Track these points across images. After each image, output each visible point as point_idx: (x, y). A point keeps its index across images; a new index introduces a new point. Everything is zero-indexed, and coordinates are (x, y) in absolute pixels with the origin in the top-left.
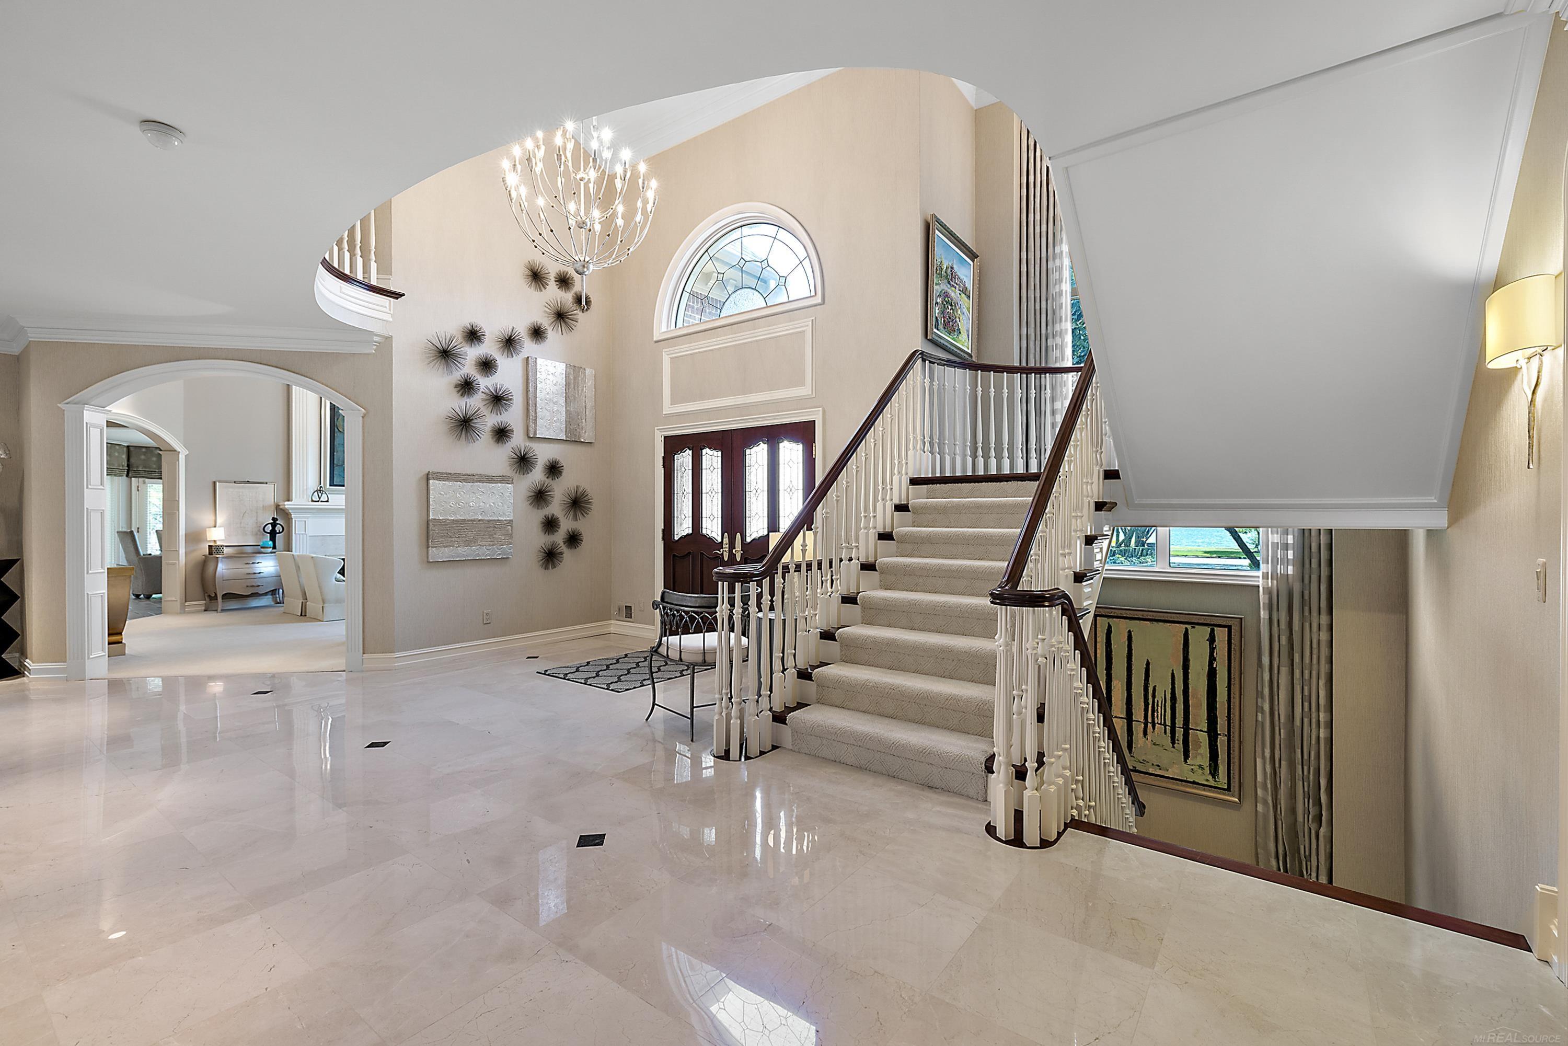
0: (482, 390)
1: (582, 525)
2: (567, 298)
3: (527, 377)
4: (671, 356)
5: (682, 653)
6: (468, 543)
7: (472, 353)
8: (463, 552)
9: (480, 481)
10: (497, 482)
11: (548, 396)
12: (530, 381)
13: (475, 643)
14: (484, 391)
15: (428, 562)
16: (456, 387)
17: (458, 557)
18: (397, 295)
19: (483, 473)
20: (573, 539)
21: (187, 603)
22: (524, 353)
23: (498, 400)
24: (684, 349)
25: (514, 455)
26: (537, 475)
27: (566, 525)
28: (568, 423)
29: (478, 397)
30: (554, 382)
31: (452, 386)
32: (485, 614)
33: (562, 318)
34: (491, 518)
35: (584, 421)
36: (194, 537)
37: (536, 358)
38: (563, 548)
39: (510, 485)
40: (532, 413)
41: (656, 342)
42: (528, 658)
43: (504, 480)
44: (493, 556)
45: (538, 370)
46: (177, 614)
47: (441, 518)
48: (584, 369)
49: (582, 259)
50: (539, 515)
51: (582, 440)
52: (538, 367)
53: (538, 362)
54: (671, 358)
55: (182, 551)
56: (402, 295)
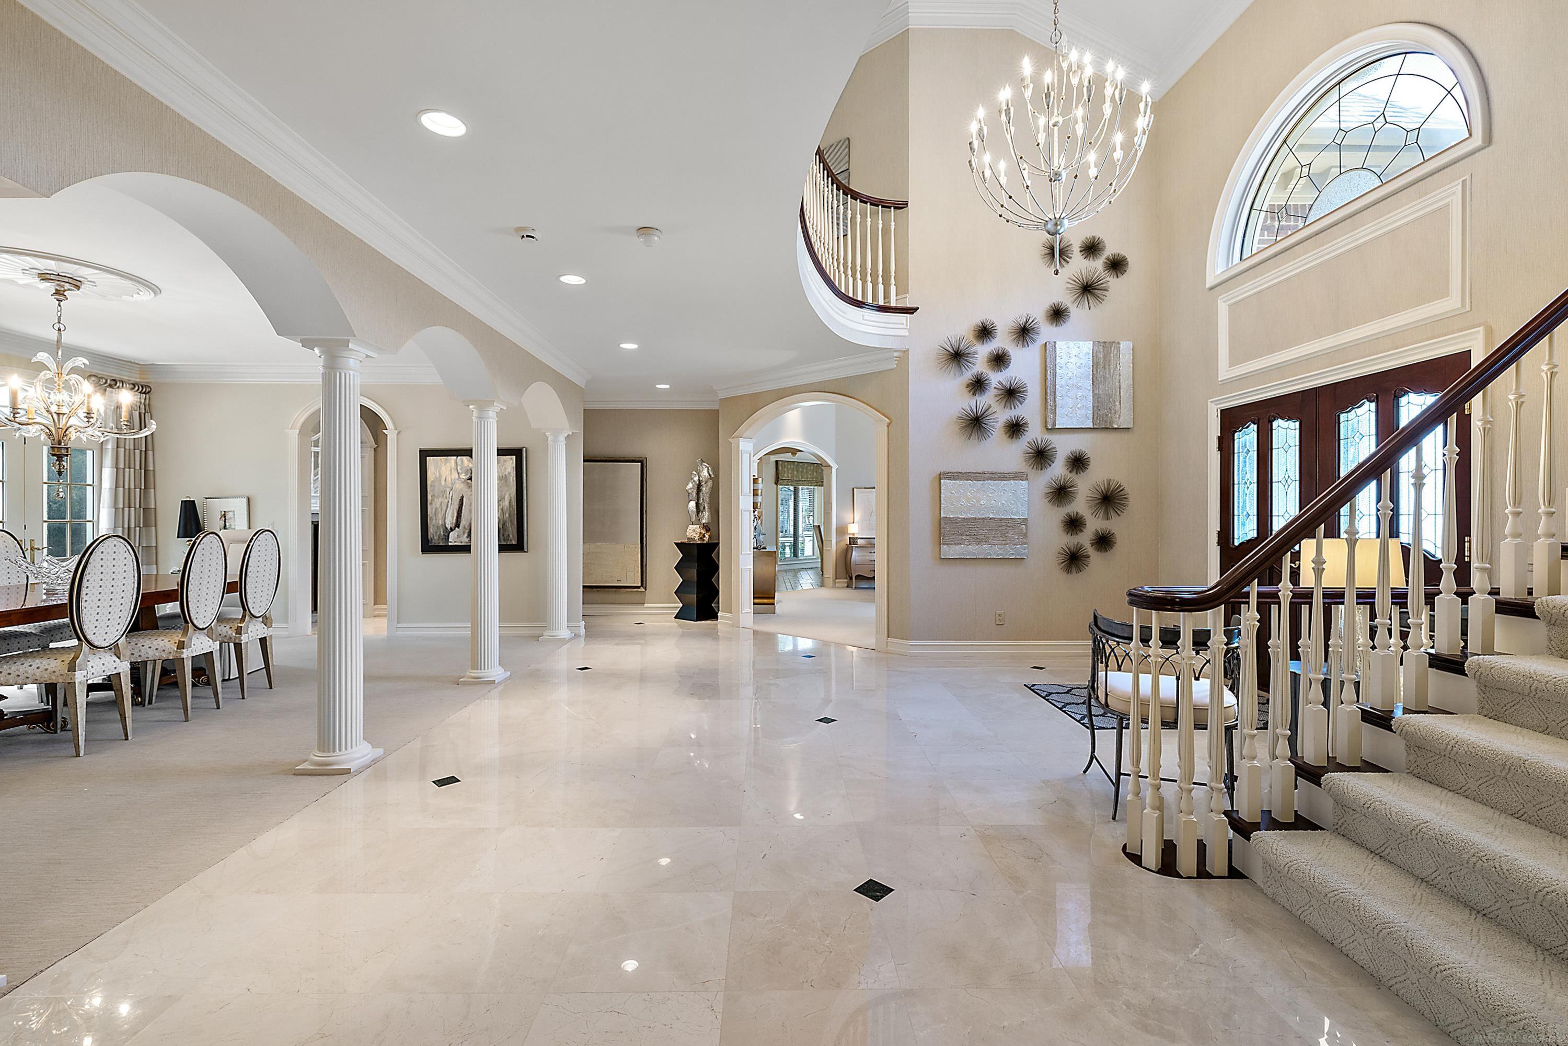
0: (993, 385)
1: (1115, 525)
2: (1097, 265)
3: (1046, 362)
4: (1228, 303)
5: (1109, 696)
6: (979, 542)
7: (983, 351)
8: (973, 550)
9: (991, 479)
10: (1009, 479)
11: (1070, 381)
12: (1048, 368)
13: (986, 643)
14: (996, 386)
15: (941, 558)
16: (968, 386)
17: (968, 555)
18: (911, 311)
19: (994, 470)
20: (1104, 542)
21: (837, 581)
22: (1041, 339)
23: (1011, 394)
24: (1247, 289)
25: (1031, 450)
26: (1058, 470)
27: (1094, 524)
28: (1096, 408)
29: (990, 394)
30: (1078, 364)
31: (965, 386)
32: (997, 615)
33: (1089, 291)
34: (1003, 517)
35: (1117, 403)
36: (841, 530)
37: (1055, 342)
38: (1090, 550)
39: (1024, 482)
40: (1050, 402)
41: (1211, 289)
42: (1034, 667)
43: (1017, 476)
44: (1006, 555)
45: (1057, 355)
46: (830, 587)
47: (952, 516)
48: (1119, 343)
49: (1052, 217)
50: (1060, 513)
51: (1116, 426)
52: (1058, 352)
53: (1057, 346)
54: (1229, 306)
55: (834, 541)
56: (917, 309)
